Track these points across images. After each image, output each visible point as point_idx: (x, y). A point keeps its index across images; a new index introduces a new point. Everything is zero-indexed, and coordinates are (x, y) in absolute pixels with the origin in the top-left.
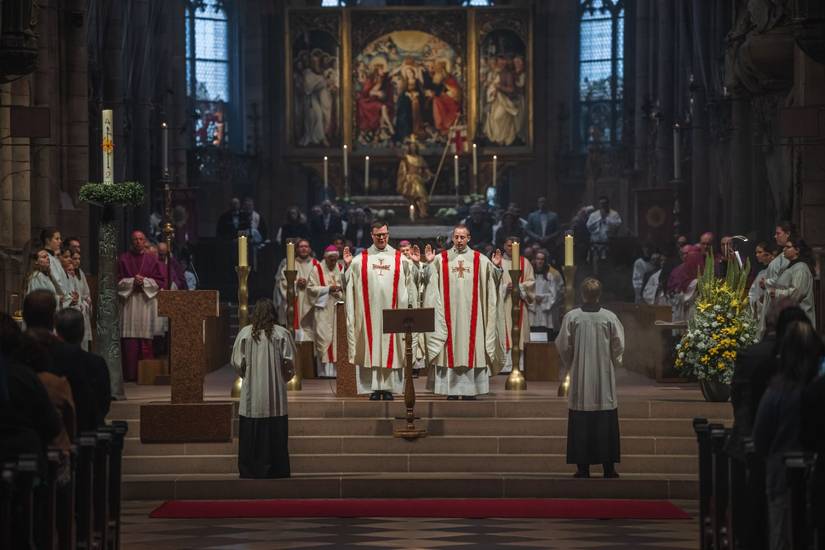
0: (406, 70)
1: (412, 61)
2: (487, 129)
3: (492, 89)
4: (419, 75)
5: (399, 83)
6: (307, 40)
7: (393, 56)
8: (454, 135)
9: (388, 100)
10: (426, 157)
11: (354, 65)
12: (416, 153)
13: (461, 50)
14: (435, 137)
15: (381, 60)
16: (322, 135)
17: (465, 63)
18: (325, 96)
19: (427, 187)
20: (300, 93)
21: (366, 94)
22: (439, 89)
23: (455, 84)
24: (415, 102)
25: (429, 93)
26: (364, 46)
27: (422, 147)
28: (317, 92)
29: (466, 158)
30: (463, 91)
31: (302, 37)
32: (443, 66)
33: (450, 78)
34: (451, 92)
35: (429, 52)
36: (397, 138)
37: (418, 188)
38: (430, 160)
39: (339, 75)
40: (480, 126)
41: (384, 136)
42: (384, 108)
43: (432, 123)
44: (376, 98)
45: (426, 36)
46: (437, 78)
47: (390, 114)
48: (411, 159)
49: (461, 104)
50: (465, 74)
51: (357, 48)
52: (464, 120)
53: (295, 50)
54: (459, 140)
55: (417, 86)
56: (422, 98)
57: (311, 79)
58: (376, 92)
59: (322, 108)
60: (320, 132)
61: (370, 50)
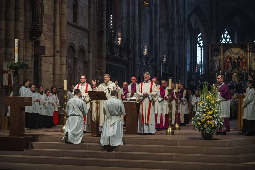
0: (234, 56)
1: (236, 54)
2: (251, 68)
3: (253, 59)
4: (237, 57)
5: (233, 58)
6: (214, 50)
7: (232, 53)
8: (244, 69)
9: (230, 62)
10: (238, 73)
11: (224, 55)
12: (236, 72)
13: (246, 51)
14: (241, 69)
15: (229, 54)
16: (217, 69)
17: (247, 54)
18: (217, 61)
19: (238, 79)
20: (212, 61)
21: (226, 61)
22: (241, 59)
23: (245, 58)
24: (236, 62)
25: (239, 60)
26: (226, 51)
27: (237, 71)
28: (216, 61)
29: (246, 74)
30: (246, 60)
31: (213, 50)
32: (242, 55)
33: (244, 57)
34: (244, 60)
35: (239, 52)
36: (233, 70)
37: (236, 80)
38: (239, 74)
39: (221, 57)
40: (250, 67)
41: (230, 69)
42: (230, 64)
43: (240, 66)
44: (228, 61)
45: (239, 49)
46: (241, 57)
47: (231, 65)
48: (235, 74)
49: (246, 62)
50: (247, 56)
51: (224, 52)
52: (246, 65)
53: (211, 52)
54: (245, 70)
55: (237, 59)
56: (238, 61)
57: (215, 58)
58: (228, 60)
59: (217, 64)
60: (216, 69)
61: (227, 52)
